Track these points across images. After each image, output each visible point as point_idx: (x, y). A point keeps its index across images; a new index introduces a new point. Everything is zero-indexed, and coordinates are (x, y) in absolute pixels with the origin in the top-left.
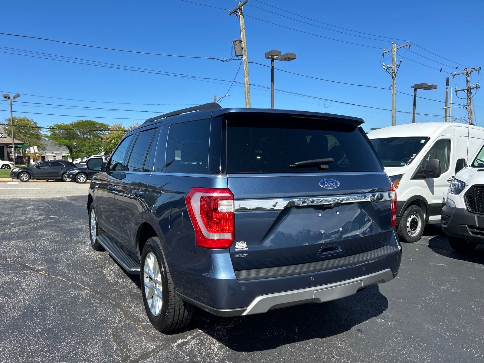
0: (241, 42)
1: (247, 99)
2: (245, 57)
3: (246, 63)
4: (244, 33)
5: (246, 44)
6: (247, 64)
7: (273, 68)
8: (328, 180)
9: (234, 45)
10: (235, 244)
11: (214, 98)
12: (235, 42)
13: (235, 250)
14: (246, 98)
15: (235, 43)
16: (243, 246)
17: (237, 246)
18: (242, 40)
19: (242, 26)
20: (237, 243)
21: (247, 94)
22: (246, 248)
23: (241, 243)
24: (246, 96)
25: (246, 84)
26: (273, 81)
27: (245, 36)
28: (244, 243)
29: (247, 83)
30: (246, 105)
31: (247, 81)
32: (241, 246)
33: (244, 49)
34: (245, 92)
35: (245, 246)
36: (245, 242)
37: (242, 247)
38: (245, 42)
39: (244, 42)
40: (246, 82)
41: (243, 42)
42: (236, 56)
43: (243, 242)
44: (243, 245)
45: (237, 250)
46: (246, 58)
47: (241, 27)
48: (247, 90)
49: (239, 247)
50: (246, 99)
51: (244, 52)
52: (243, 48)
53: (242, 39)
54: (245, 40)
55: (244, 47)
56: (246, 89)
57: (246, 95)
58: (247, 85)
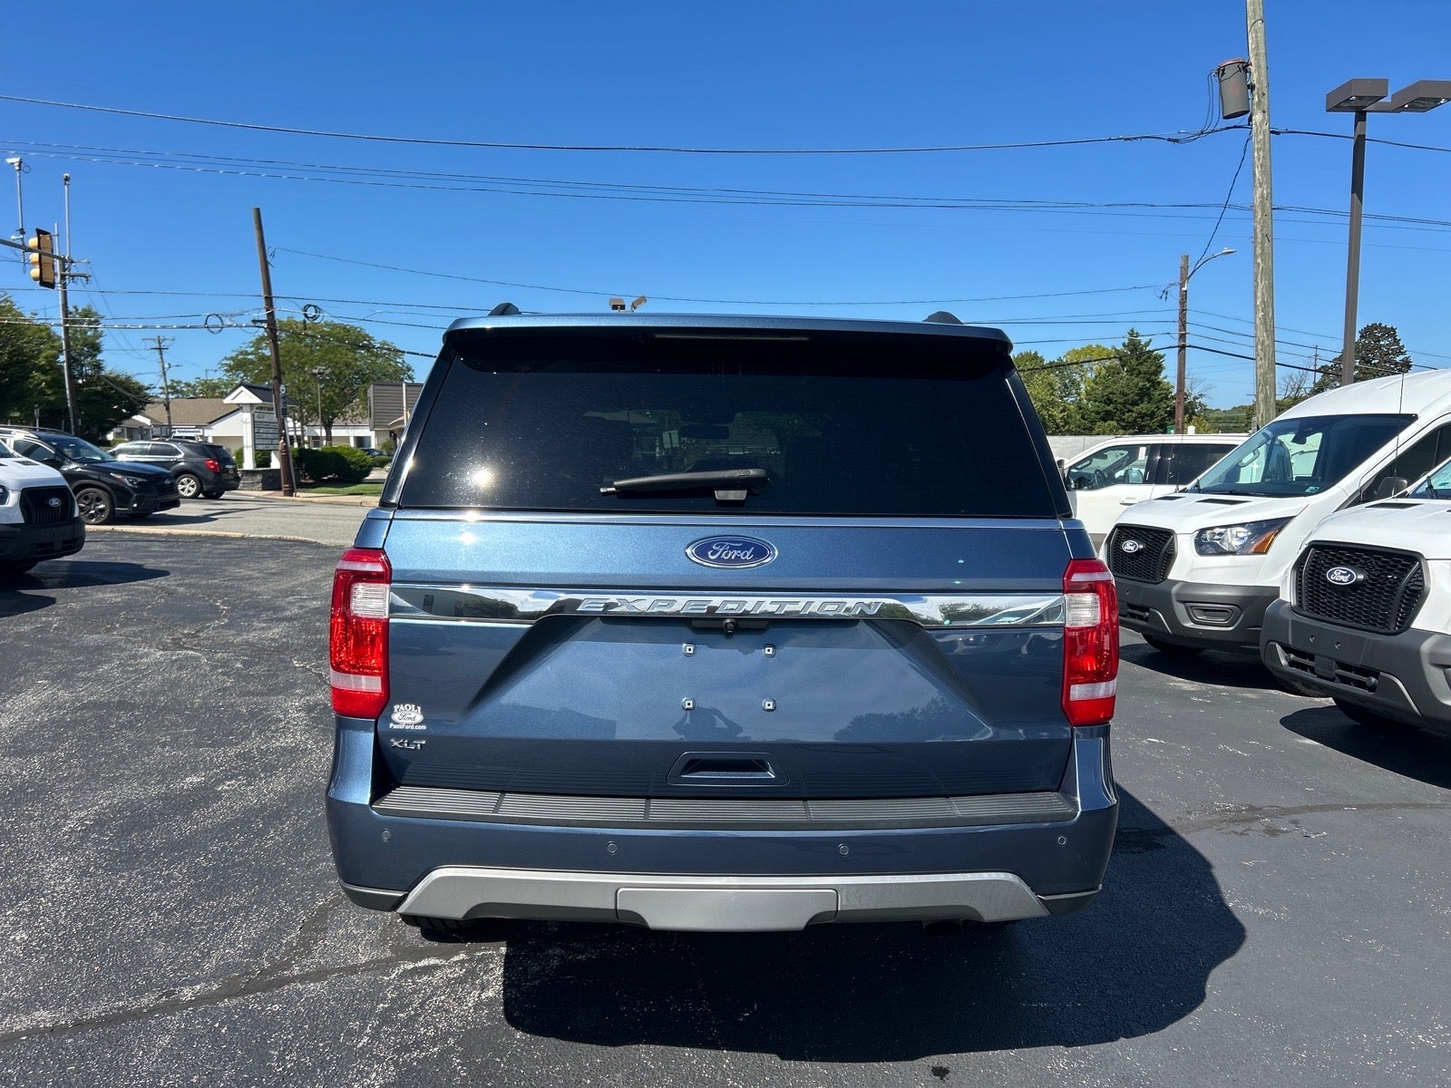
0: (1245, 67)
1: (1259, 260)
2: (1258, 117)
3: (1261, 137)
4: (1261, 35)
5: (1263, 71)
6: (1267, 139)
7: (1360, 142)
8: (728, 542)
9: (1220, 81)
10: (392, 711)
11: (1181, 263)
12: (1223, 70)
13: (391, 725)
14: (1256, 257)
15: (1223, 74)
16: (411, 716)
17: (395, 717)
18: (1252, 60)
19: (1254, 11)
20: (396, 707)
21: (1262, 243)
22: (421, 723)
23: (408, 707)
24: (1255, 251)
25: (1259, 210)
26: (1357, 187)
27: (1262, 45)
28: (416, 708)
29: (1263, 205)
30: (1256, 281)
31: (1262, 196)
32: (408, 716)
33: (1255, 91)
34: (1256, 237)
35: (419, 718)
36: (419, 708)
37: (410, 721)
38: (1263, 64)
39: (1258, 67)
40: (1257, 202)
41: (1252, 68)
42: (1225, 118)
43: (414, 706)
44: (413, 715)
45: (395, 727)
46: (1263, 121)
47: (1250, 14)
48: (1261, 231)
49: (402, 721)
50: (1255, 262)
51: (1256, 99)
52: (1252, 87)
53: (1251, 55)
54: (1262, 58)
55: (1259, 81)
56: (1259, 226)
57: (1255, 247)
58: (1263, 210)
